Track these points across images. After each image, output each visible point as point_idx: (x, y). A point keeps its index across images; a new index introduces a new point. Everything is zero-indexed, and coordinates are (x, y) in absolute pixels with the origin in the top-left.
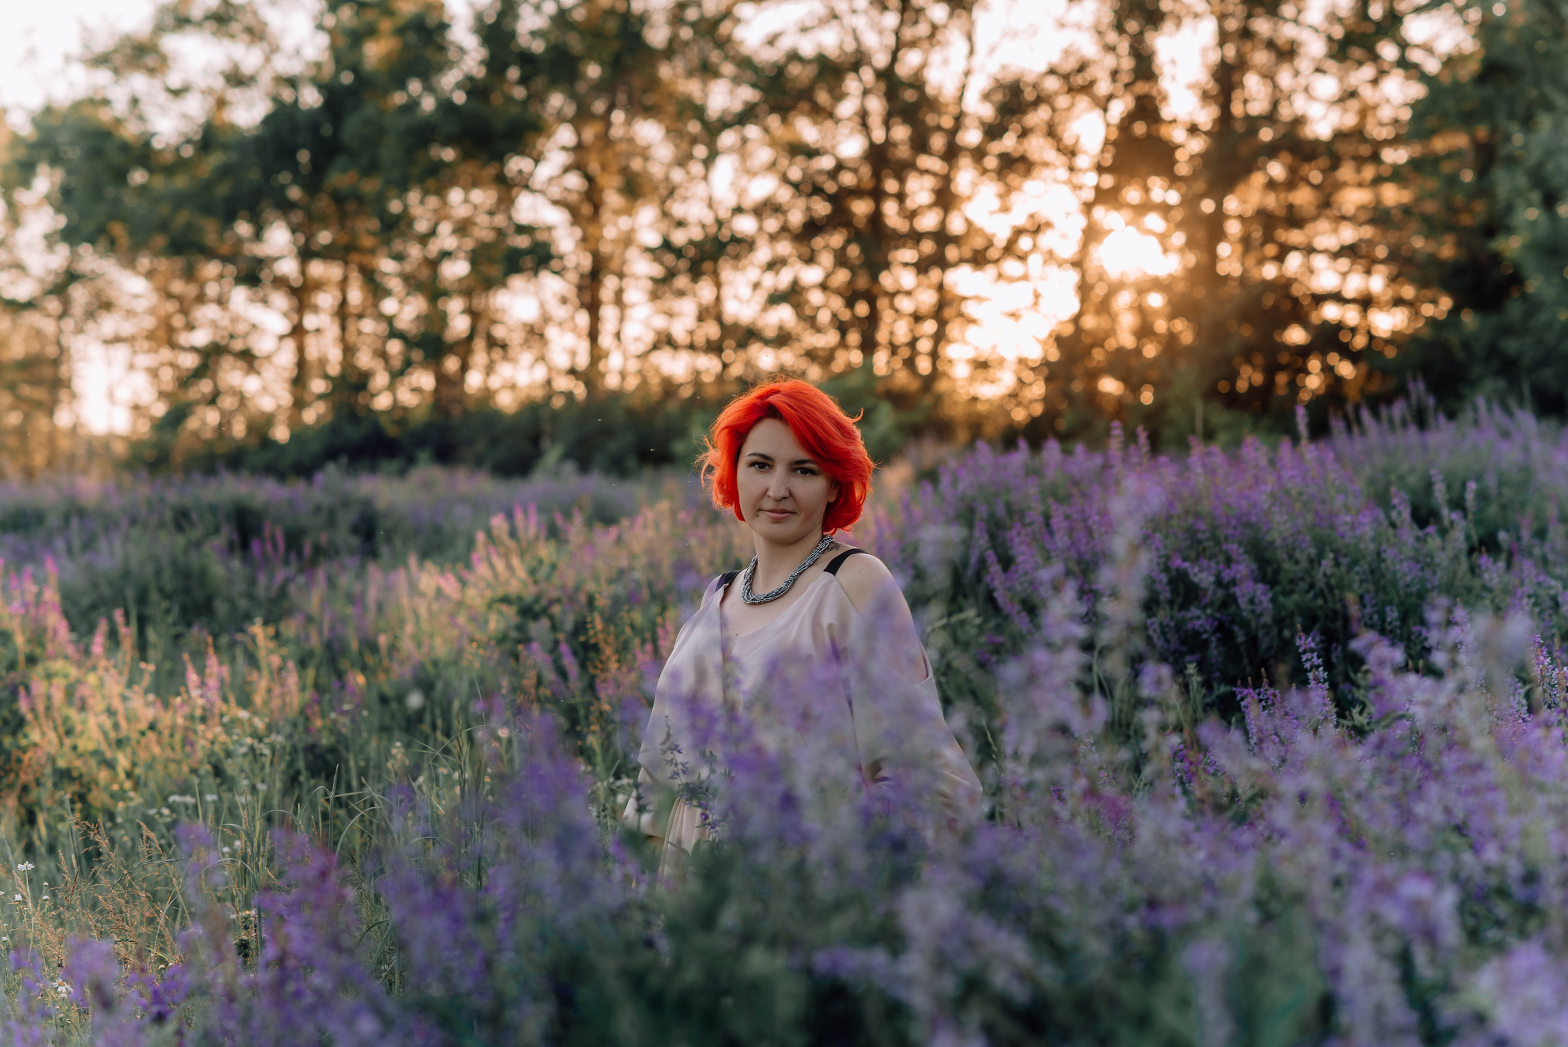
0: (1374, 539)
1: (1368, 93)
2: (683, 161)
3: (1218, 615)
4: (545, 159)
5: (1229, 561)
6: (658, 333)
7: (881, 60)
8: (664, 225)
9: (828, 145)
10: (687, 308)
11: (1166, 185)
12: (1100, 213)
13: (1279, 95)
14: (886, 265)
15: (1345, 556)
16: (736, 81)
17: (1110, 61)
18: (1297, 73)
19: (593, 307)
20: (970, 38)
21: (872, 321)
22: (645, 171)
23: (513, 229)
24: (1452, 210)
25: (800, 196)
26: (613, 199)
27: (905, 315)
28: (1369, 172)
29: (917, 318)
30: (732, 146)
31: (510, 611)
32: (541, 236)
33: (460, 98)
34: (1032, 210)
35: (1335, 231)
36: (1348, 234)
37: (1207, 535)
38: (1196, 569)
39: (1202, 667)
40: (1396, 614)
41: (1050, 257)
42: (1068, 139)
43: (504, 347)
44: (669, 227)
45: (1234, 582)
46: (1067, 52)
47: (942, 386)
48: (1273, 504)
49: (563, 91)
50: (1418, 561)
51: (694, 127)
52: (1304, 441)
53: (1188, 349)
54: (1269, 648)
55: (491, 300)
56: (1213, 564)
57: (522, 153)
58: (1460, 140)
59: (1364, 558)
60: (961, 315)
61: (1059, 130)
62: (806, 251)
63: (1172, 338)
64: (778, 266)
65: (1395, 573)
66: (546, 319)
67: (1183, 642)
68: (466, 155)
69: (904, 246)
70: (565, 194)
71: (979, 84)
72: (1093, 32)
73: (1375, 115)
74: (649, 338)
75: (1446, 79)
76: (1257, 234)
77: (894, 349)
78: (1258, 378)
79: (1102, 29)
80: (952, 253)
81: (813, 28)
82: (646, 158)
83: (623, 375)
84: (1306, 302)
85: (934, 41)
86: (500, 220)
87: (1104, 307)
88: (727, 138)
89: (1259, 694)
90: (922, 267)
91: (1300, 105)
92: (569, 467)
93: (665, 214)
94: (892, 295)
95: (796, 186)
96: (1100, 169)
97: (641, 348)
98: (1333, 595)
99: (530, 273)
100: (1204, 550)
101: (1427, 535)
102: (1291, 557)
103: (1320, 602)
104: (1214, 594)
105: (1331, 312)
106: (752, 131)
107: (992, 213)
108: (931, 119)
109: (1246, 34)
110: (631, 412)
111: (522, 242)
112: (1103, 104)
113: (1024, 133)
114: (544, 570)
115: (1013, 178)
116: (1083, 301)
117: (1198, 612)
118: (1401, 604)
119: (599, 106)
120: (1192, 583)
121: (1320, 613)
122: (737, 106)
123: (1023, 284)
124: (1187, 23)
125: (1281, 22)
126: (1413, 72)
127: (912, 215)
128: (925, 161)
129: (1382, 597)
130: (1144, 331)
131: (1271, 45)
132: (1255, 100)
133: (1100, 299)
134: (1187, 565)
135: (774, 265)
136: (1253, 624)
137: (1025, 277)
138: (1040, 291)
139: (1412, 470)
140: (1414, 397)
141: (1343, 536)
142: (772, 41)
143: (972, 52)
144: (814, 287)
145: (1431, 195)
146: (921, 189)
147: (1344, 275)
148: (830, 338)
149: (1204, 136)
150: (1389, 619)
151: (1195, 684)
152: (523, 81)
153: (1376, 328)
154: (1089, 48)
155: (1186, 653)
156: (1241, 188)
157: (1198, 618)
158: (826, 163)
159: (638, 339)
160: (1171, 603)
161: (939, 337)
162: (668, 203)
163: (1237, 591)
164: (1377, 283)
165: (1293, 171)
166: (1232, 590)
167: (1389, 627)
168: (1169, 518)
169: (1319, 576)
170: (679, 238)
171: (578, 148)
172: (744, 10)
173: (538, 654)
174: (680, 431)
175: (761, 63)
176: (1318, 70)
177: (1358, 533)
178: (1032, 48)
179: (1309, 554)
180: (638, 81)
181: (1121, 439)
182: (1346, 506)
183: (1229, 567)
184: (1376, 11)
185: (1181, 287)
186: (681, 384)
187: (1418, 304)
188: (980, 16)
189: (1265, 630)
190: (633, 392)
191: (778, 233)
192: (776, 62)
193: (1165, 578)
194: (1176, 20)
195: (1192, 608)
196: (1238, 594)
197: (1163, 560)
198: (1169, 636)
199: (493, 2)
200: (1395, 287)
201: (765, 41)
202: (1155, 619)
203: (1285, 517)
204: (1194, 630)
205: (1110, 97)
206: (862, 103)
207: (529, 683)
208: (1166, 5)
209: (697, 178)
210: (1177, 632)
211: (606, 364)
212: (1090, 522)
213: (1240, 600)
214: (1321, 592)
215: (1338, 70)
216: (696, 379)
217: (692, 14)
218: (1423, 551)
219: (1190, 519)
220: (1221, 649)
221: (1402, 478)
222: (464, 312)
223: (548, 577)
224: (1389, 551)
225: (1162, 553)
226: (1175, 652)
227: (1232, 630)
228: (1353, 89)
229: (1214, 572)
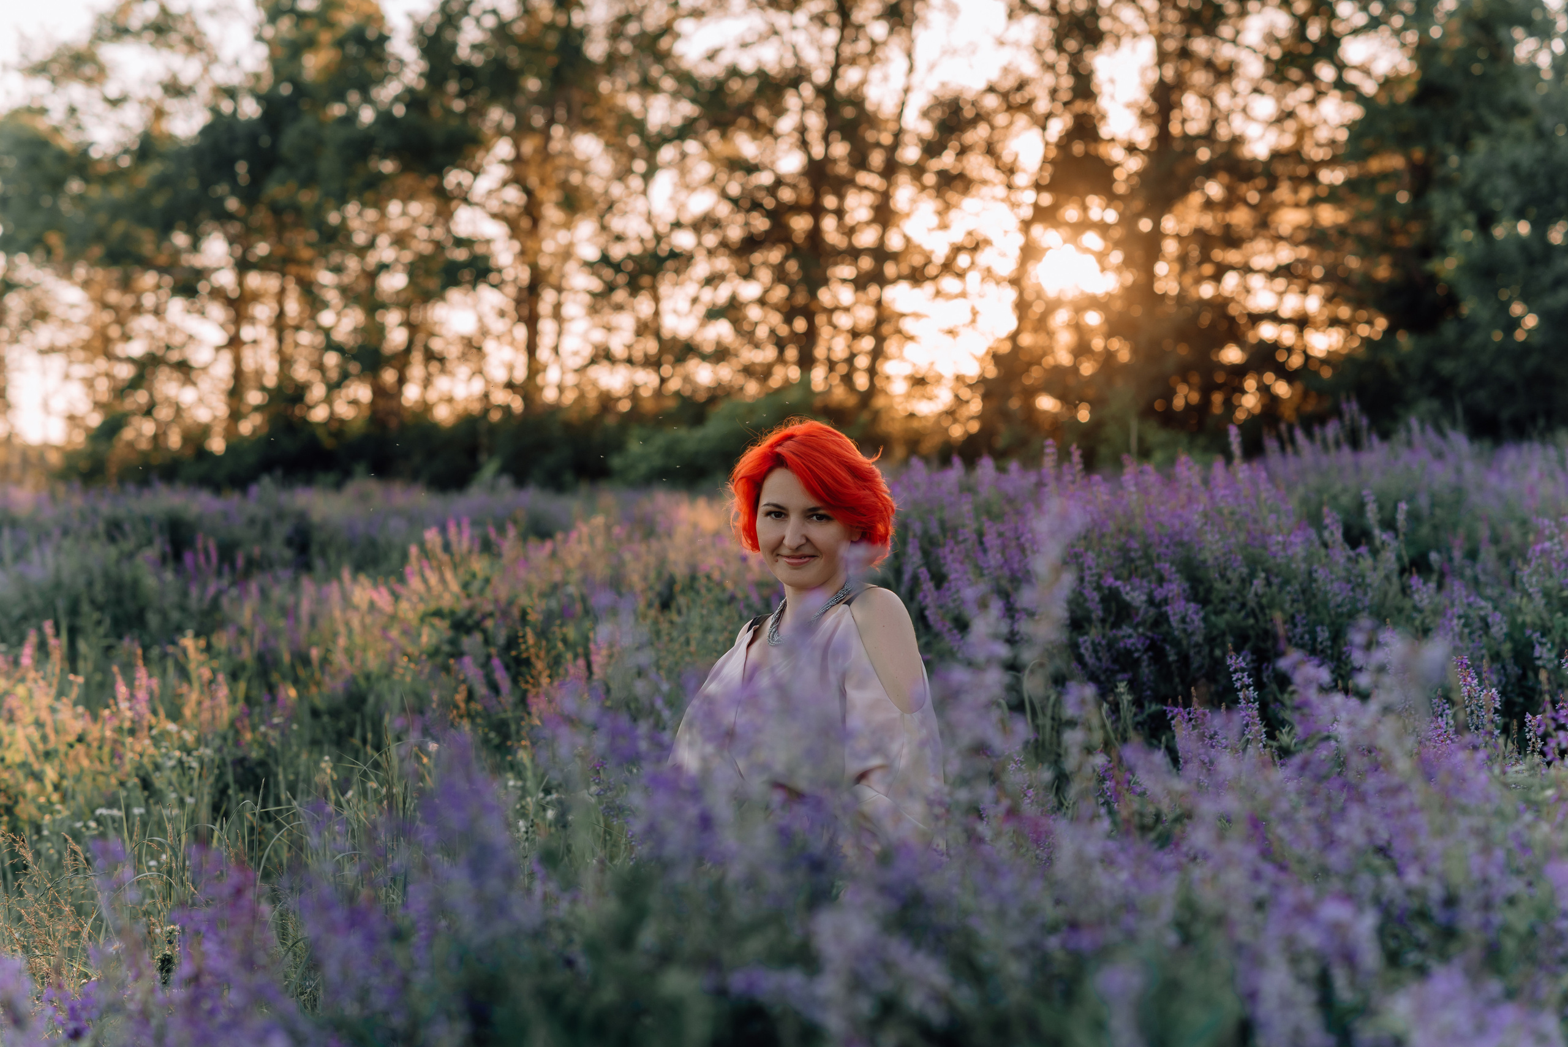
0: (1305, 559)
1: (1306, 115)
2: (622, 175)
3: (1149, 634)
4: (484, 172)
5: (1161, 580)
6: (596, 347)
7: (821, 76)
8: (602, 239)
9: (766, 160)
10: (626, 322)
11: (1104, 204)
12: (1037, 230)
13: (1216, 114)
14: (825, 281)
15: (1277, 575)
16: (676, 95)
17: (1049, 80)
18: (1235, 94)
19: (531, 321)
20: (909, 55)
21: (811, 335)
22: (584, 182)
23: (452, 241)
24: (1388, 231)
25: (739, 211)
26: (552, 213)
27: (843, 332)
28: (1306, 193)
29: (855, 334)
30: (672, 161)
31: (443, 625)
32: (480, 250)
33: (399, 111)
34: (971, 228)
35: (1272, 251)
36: (1285, 254)
37: (1140, 553)
38: (1128, 588)
39: (1132, 685)
40: (1327, 634)
41: (988, 274)
42: (1007, 157)
43: (442, 360)
44: (607, 241)
45: (1165, 601)
46: (1006, 71)
47: (880, 402)
48: (1205, 524)
49: (503, 105)
50: (1349, 581)
51: (634, 141)
52: (1237, 460)
53: (1125, 367)
54: (1200, 667)
55: (429, 313)
56: (1145, 583)
57: (461, 166)
58: (1395, 162)
59: (1296, 577)
60: (899, 331)
61: (998, 147)
62: (745, 266)
63: (1109, 356)
64: (716, 281)
65: (1326, 593)
66: (484, 332)
67: (1115, 660)
68: (406, 168)
69: (842, 263)
70: (504, 208)
71: (918, 101)
72: (1032, 50)
73: (1312, 136)
74: (587, 352)
75: (1383, 101)
76: (1195, 252)
77: (831, 365)
78: (1195, 397)
79: (1041, 47)
80: (890, 269)
81: (753, 43)
82: (585, 173)
83: (561, 388)
84: (1243, 321)
85: (874, 58)
86: (438, 233)
87: (1041, 325)
88: (667, 153)
89: (1189, 713)
90: (860, 283)
91: (1238, 124)
92: (505, 481)
93: (604, 228)
94: (831, 311)
95: (735, 202)
96: (1038, 187)
97: (578, 362)
98: (1264, 614)
99: (468, 286)
100: (1136, 568)
101: (1358, 555)
102: (1223, 576)
103: (1251, 621)
104: (1146, 612)
105: (1267, 331)
106: (692, 146)
107: (930, 230)
108: (870, 136)
109: (1185, 53)
110: (568, 426)
111: (460, 255)
112: (1042, 123)
113: (963, 151)
114: (475, 586)
115: (952, 196)
116: (1021, 319)
117: (1130, 631)
118: (1332, 623)
119: (539, 120)
120: (1124, 601)
121: (1251, 633)
122: (677, 121)
123: (961, 301)
124: (1126, 42)
125: (1219, 42)
126: (1351, 93)
127: (851, 231)
128: (864, 178)
129: (1313, 616)
130: (1082, 349)
131: (1209, 64)
132: (1193, 119)
133: (1037, 317)
134: (1119, 583)
135: (712, 280)
136: (1185, 642)
137: (963, 295)
138: (978, 308)
139: (1345, 490)
140: (1347, 417)
141: (1275, 556)
142: (711, 56)
143: (911, 69)
144: (752, 302)
145: (1367, 217)
146: (860, 205)
147: (1281, 294)
148: (768, 354)
149: (1142, 156)
150: (1319, 640)
151: (1125, 702)
152: (462, 94)
153: (1312, 348)
154: (1029, 67)
155: (1118, 672)
156: (1179, 208)
157: (1130, 636)
158: (765, 178)
159: (576, 353)
160: (1103, 621)
161: (877, 354)
162: (607, 217)
163: (1169, 609)
164: (1313, 303)
165: (1230, 189)
166: (1164, 609)
167: (1319, 647)
168: (1102, 536)
169: (1250, 596)
170: (618, 252)
171: (517, 162)
172: (685, 26)
173: (470, 668)
174: (617, 445)
175: (701, 78)
176: (1256, 90)
177: (1290, 552)
178: (971, 66)
179: (1241, 574)
180: (577, 96)
181: (1055, 457)
182: (1278, 526)
183: (1161, 586)
184: (1314, 31)
185: (1118, 306)
186: (619, 399)
187: (1353, 324)
188: (919, 33)
189: (1197, 649)
190: (571, 406)
191: (717, 248)
192: (715, 77)
193: (1096, 596)
194: (1115, 40)
195: (1124, 627)
196: (1170, 613)
197: (1095, 578)
198: (1100, 654)
199: (433, 14)
200: (1331, 307)
201: (705, 55)
202: (1086, 637)
203: (1217, 537)
204: (1125, 648)
205: (1049, 116)
206: (801, 118)
207: (460, 697)
208: (1105, 24)
209: (635, 192)
210: (1109, 650)
211: (544, 378)
212: (1023, 540)
213: (1172, 619)
214: (1253, 612)
215: (1276, 90)
216: (634, 394)
217: (632, 28)
218: (1355, 572)
219: (1123, 538)
220: (1152, 667)
221: (1335, 498)
222: (401, 324)
223: (481, 591)
224: (1320, 571)
225: (1094, 571)
226: (1106, 671)
227: (1163, 649)
228: (1291, 109)
229: (1146, 590)
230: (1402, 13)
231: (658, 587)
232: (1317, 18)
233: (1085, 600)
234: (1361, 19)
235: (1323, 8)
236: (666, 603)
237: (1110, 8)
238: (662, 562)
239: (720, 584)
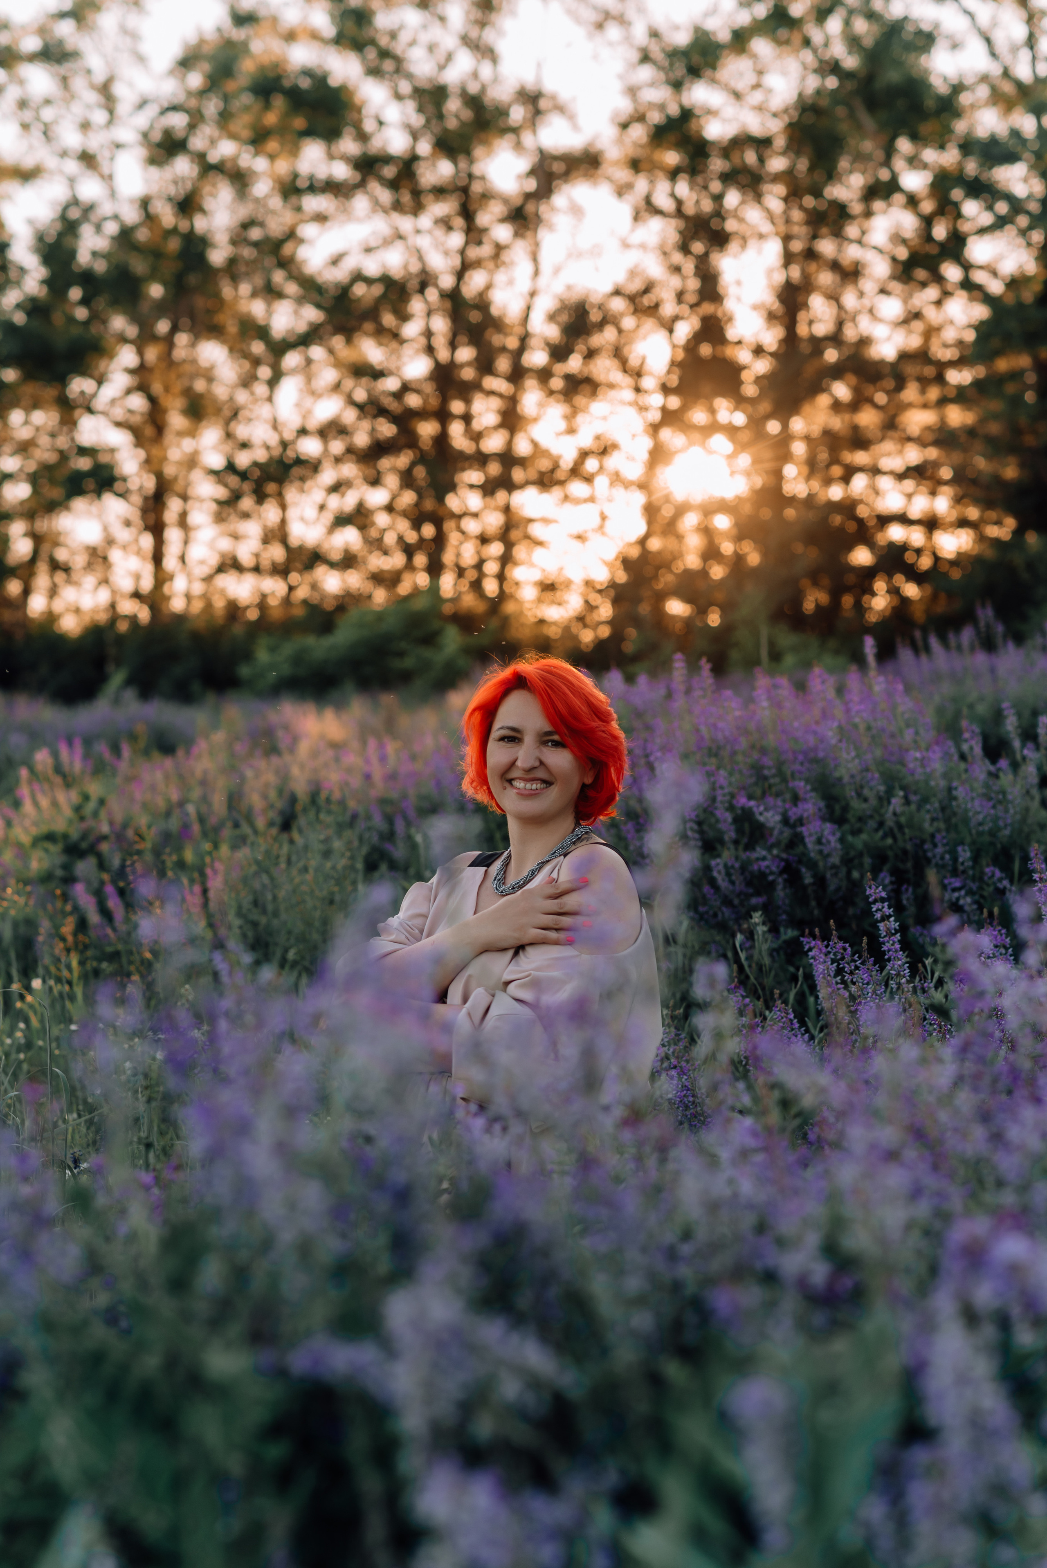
0: (945, 775)
1: (932, 314)
2: (247, 382)
3: (784, 856)
4: (107, 380)
5: (796, 799)
6: (223, 555)
7: (447, 282)
8: (228, 447)
9: (392, 366)
10: (252, 530)
11: (732, 406)
12: (666, 434)
13: (844, 315)
14: (452, 487)
15: (915, 793)
16: (300, 301)
17: (675, 282)
18: (861, 294)
19: (157, 529)
20: (535, 259)
21: (440, 541)
22: (209, 391)
23: (76, 451)
24: (1016, 431)
25: (365, 417)
26: (176, 420)
27: (471, 538)
28: (934, 393)
29: (484, 539)
30: (297, 367)
31: (55, 849)
32: (104, 459)
33: (19, 318)
34: (599, 431)
35: (901, 452)
36: (913, 455)
37: (774, 771)
38: (762, 808)
39: (767, 909)
40: (968, 854)
41: (617, 479)
42: (633, 361)
43: (67, 569)
44: (233, 449)
45: (801, 821)
46: (633, 273)
47: (510, 608)
48: (840, 741)
49: (125, 313)
50: (990, 799)
51: (258, 348)
52: (872, 673)
53: (755, 571)
54: (838, 889)
55: (54, 523)
56: (779, 802)
57: (84, 372)
58: (1024, 361)
59: (935, 795)
60: (527, 537)
61: (625, 351)
62: (371, 472)
63: (739, 559)
64: (343, 488)
65: (966, 811)
66: (110, 542)
67: (749, 883)
68: (28, 376)
69: (470, 467)
70: (128, 415)
71: (544, 305)
72: (658, 252)
73: (939, 336)
74: (214, 561)
75: (1010, 300)
76: (823, 456)
77: (461, 572)
78: (823, 597)
79: (667, 250)
80: (518, 475)
81: (378, 248)
82: (210, 379)
83: (188, 597)
84: (872, 523)
85: (499, 262)
86: (62, 442)
87: (670, 528)
88: (292, 359)
89: (827, 947)
90: (488, 489)
91: (865, 326)
92: (130, 695)
93: (229, 435)
94: (459, 517)
95: (361, 407)
96: (665, 389)
97: (206, 570)
98: (904, 834)
99: (94, 495)
100: (770, 786)
101: (999, 769)
102: (859, 795)
103: (889, 841)
104: (781, 833)
105: (896, 533)
106: (317, 352)
107: (559, 434)
108: (497, 340)
109: (811, 254)
110: (196, 637)
111: (84, 464)
112: (669, 326)
113: (590, 354)
114: (91, 806)
115: (580, 400)
116: (650, 523)
117: (764, 853)
118: (974, 843)
119: (163, 327)
120: (757, 821)
121: (890, 853)
122: (302, 327)
123: (589, 506)
124: (752, 244)
125: (846, 243)
126: (976, 293)
127: (477, 437)
128: (491, 383)
129: (953, 835)
130: (711, 553)
131: (835, 266)
132: (820, 321)
133: (666, 521)
134: (752, 803)
135: (337, 488)
136: (821, 864)
137: (592, 499)
138: (607, 513)
139: (981, 699)
140: (982, 624)
141: (912, 773)
142: (336, 261)
143: (536, 273)
144: (380, 509)
145: (995, 416)
146: (488, 410)
147: (909, 496)
148: (397, 560)
149: (769, 357)
150: (961, 860)
151: (760, 932)
152: (85, 301)
153: (942, 548)
154: (655, 269)
155: (752, 895)
156: (807, 408)
157: (764, 859)
158: (391, 384)
159: (202, 562)
160: (736, 842)
161: (506, 559)
162: (233, 424)
163: (804, 830)
164: (942, 504)
165: (857, 391)
166: (799, 829)
167: (961, 868)
168: (734, 753)
169: (889, 815)
170: (243, 460)
171: (141, 371)
172: (308, 230)
173: (81, 894)
174: (247, 655)
175: (325, 283)
176: (883, 291)
177: (928, 770)
178: (597, 269)
179: (878, 792)
180: (200, 302)
181: (684, 671)
182: (915, 742)
183: (796, 805)
184: (940, 232)
185: (747, 509)
186: (247, 607)
187: (982, 525)
188: (545, 236)
189: (833, 871)
190: (198, 616)
191: (343, 455)
192: (339, 283)
193: (729, 817)
194: (741, 241)
195: (758, 849)
196: (806, 834)
197: (728, 798)
198: (734, 878)
199: (53, 221)
200: (959, 507)
201: (329, 261)
202: (718, 860)
203: (853, 754)
204: (760, 870)
205: (676, 318)
206: (427, 324)
207: (68, 929)
208: (730, 225)
209: (261, 399)
210: (742, 873)
211: (171, 587)
212: (652, 758)
213: (807, 840)
214: (891, 830)
215: (903, 291)
216: (262, 604)
217: (255, 234)
218: (995, 788)
219: (756, 755)
220: (788, 891)
221: (971, 707)
222: (26, 535)
223: (95, 814)
224: (960, 789)
225: (726, 791)
226: (738, 895)
227: (798, 871)
228: (917, 310)
229: (780, 810)
230: (1028, 213)
231: (280, 805)
232: (943, 218)
233: (717, 821)
234: (987, 219)
235: (949, 208)
236: (287, 823)
237: (736, 210)
238: (284, 777)
239: (342, 803)
